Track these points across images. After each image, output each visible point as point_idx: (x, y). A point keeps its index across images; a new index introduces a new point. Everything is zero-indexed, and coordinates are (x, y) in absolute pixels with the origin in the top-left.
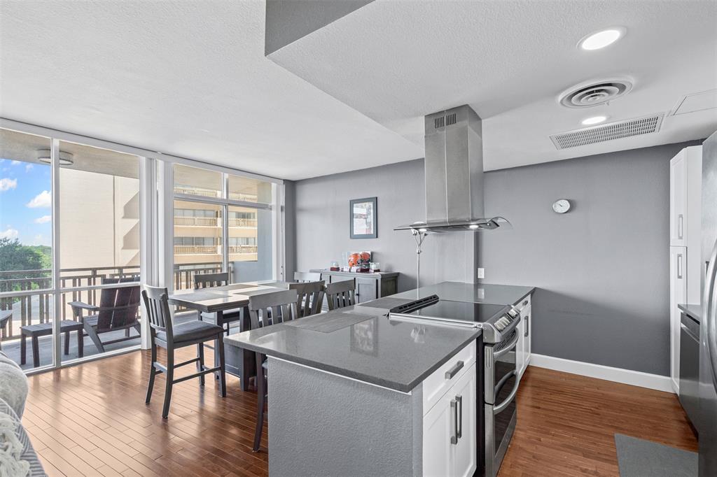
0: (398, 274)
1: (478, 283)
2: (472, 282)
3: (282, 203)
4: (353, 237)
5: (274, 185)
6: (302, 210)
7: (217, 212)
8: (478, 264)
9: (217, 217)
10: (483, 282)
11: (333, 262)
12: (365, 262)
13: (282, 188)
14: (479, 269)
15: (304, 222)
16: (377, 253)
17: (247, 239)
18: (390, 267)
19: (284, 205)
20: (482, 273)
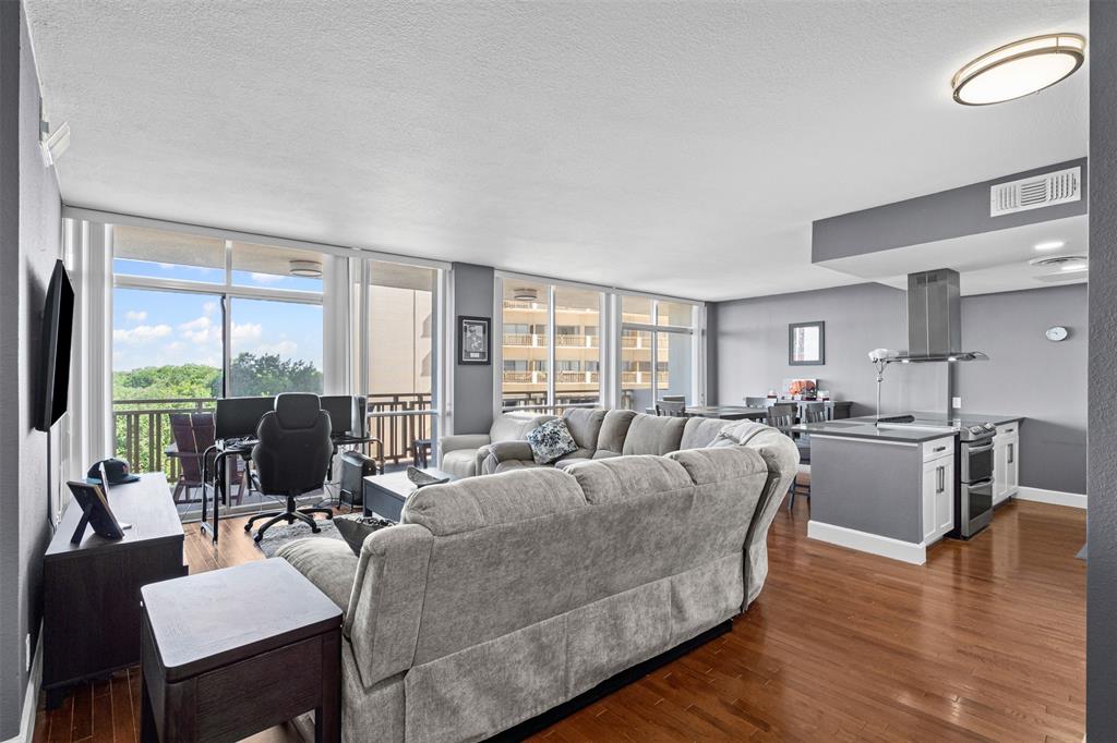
0: (851, 403)
1: (952, 413)
2: (946, 411)
3: (704, 325)
4: (792, 362)
5: (695, 308)
6: (726, 334)
7: (532, 327)
8: (953, 393)
9: (532, 332)
10: (960, 412)
11: (770, 390)
12: (811, 390)
13: (704, 311)
14: (954, 399)
15: (728, 348)
16: (822, 381)
17: (570, 363)
18: (841, 396)
19: (705, 328)
20: (957, 403)
